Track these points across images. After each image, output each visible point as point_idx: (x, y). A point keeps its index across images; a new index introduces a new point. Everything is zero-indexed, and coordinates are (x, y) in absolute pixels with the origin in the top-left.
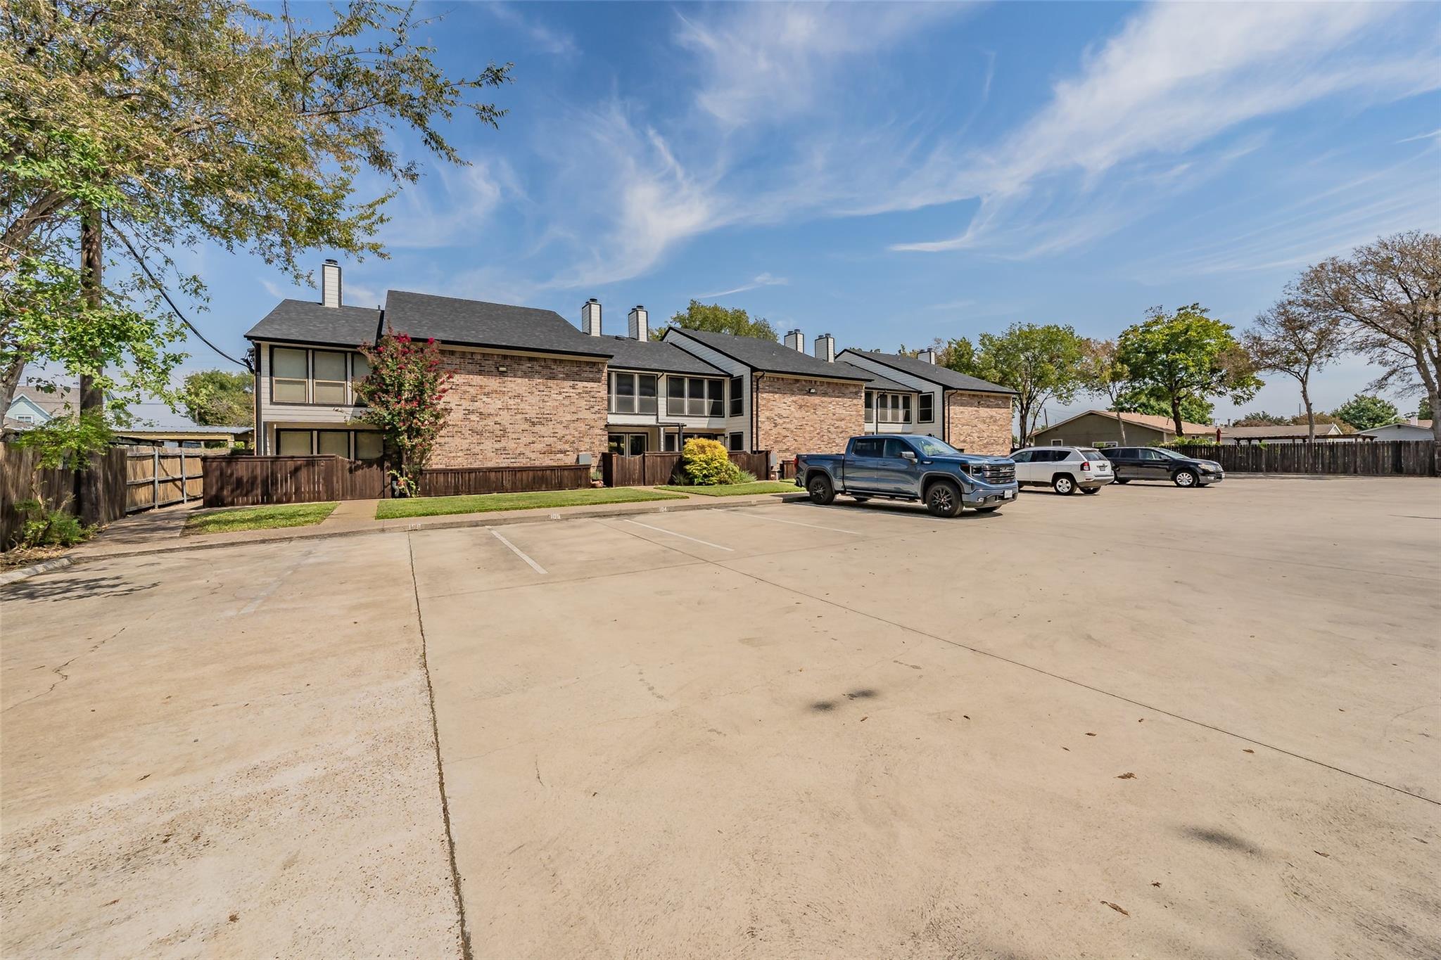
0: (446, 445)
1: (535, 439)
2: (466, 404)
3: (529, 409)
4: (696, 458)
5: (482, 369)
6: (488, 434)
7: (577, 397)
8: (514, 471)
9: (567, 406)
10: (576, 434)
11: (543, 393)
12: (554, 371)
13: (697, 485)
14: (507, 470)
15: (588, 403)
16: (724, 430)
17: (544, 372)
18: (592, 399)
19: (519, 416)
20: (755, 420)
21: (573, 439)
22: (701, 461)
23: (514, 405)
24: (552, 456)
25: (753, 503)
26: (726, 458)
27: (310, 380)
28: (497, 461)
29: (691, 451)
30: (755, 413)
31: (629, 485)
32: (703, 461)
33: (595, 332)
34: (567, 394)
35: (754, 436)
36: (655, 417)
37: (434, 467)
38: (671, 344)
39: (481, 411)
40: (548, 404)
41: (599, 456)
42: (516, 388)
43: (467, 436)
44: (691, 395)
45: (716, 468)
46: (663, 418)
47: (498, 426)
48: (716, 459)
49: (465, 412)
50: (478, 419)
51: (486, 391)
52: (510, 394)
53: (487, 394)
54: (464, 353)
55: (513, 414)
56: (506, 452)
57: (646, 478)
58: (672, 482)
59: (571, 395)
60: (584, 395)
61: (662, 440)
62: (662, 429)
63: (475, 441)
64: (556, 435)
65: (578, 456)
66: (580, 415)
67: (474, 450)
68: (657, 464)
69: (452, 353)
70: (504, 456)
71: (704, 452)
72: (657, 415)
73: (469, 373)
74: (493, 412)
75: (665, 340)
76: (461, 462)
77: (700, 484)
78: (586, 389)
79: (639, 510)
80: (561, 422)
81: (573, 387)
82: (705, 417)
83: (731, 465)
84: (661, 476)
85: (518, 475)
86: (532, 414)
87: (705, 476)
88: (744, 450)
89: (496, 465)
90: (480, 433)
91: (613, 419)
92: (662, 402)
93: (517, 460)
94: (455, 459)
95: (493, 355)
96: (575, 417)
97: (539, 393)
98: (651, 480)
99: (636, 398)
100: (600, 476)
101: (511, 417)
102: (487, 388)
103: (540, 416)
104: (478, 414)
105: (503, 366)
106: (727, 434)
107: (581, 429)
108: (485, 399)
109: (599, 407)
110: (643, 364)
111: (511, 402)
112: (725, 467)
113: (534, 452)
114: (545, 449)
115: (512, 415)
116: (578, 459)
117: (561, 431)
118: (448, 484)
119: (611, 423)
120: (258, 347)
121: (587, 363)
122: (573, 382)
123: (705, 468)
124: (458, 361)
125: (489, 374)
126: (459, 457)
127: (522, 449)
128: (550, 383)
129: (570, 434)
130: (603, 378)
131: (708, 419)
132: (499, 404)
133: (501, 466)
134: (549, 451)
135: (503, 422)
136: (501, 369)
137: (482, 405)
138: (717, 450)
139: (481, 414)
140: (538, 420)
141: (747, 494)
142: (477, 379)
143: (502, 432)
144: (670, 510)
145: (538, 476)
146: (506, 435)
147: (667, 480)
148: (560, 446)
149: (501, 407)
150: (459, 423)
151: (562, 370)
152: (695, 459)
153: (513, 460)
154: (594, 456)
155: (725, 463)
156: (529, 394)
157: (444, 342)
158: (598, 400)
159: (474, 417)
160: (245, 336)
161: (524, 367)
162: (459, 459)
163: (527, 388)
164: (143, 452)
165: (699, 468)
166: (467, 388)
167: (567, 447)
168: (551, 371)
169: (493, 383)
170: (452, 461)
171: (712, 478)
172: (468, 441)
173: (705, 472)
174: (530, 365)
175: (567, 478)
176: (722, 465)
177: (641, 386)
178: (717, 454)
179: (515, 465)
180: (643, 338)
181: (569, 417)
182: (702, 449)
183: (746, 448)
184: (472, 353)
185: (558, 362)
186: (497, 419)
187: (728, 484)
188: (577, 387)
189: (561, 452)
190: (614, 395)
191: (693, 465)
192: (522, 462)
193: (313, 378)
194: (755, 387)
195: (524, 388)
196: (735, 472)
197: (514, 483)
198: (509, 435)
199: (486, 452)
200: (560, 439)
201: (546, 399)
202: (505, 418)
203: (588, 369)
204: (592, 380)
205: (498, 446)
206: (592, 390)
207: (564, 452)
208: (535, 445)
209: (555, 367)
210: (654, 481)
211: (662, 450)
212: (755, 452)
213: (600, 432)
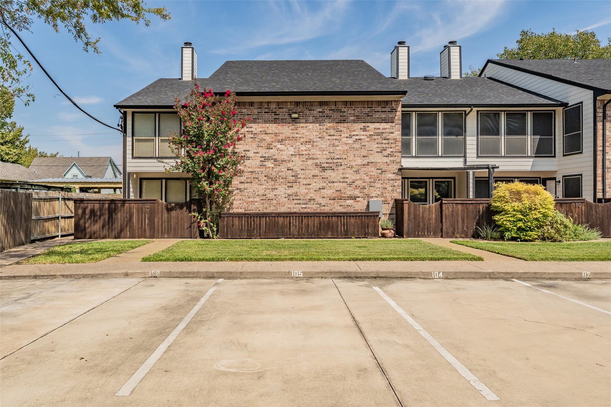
0: (246, 191)
1: (324, 185)
2: (263, 152)
3: (319, 154)
4: (508, 207)
5: (277, 117)
6: (281, 180)
7: (368, 139)
8: (301, 216)
9: (357, 150)
10: (367, 179)
11: (333, 137)
12: (345, 114)
13: (508, 240)
14: (295, 215)
15: (380, 146)
16: (555, 172)
17: (336, 115)
18: (384, 141)
19: (310, 162)
20: (599, 158)
21: (364, 184)
22: (514, 210)
23: (306, 150)
24: (342, 202)
25: (584, 275)
26: (552, 207)
27: (157, 138)
28: (289, 206)
29: (502, 198)
30: (600, 148)
31: (423, 236)
32: (517, 211)
33: (403, 76)
34: (358, 137)
35: (599, 179)
36: (462, 160)
37: (235, 211)
38: (490, 78)
39: (276, 157)
40: (338, 148)
41: (392, 203)
42: (307, 134)
43: (263, 182)
44: (510, 132)
45: (537, 219)
46: (472, 159)
47: (290, 171)
48: (535, 209)
49: (261, 159)
50: (273, 165)
51: (280, 138)
52: (302, 140)
53: (281, 141)
54: (261, 103)
55: (304, 159)
56: (298, 198)
57: (444, 229)
58: (476, 235)
59: (362, 137)
60: (376, 137)
61: (471, 185)
62: (471, 172)
63: (269, 187)
64: (346, 180)
65: (368, 202)
66: (371, 159)
67: (269, 195)
68: (458, 213)
69: (252, 104)
70: (296, 201)
71: (520, 200)
72: (465, 157)
73: (266, 122)
74: (286, 158)
75: (483, 76)
76: (257, 207)
77: (513, 239)
78: (378, 131)
79: (404, 273)
80: (351, 167)
81: (364, 129)
82: (528, 157)
83: (560, 217)
84: (463, 228)
85: (305, 221)
86: (322, 158)
87: (520, 229)
88: (584, 197)
89: (288, 211)
90: (274, 179)
91: (407, 163)
92: (471, 141)
93: (308, 206)
94: (253, 203)
95: (286, 102)
96: (365, 162)
97: (328, 137)
98: (450, 231)
99: (440, 139)
100: (390, 225)
101: (302, 163)
102: (281, 135)
103: (330, 161)
104: (272, 161)
105: (296, 113)
106: (559, 178)
107: (371, 174)
108: (279, 146)
109: (392, 150)
110: (448, 100)
111: (303, 148)
112: (550, 219)
113: (324, 197)
114: (334, 195)
115: (303, 161)
116: (368, 206)
117: (351, 176)
118: (242, 227)
119: (405, 166)
120: (125, 114)
121: (379, 103)
122: (363, 124)
123: (520, 220)
124: (256, 111)
125: (283, 121)
126: (256, 202)
127: (312, 195)
128: (341, 126)
129: (361, 179)
130: (396, 117)
131: (532, 160)
132: (292, 151)
133: (292, 211)
134: (339, 197)
135: (295, 168)
136: (294, 116)
137: (277, 152)
138: (539, 197)
139: (275, 160)
140: (328, 165)
141: (577, 260)
142: (272, 128)
143: (294, 178)
144: (448, 276)
145: (324, 222)
146: (298, 180)
147: (471, 232)
148: (349, 192)
149: (293, 153)
150: (256, 170)
151: (353, 112)
152: (506, 208)
153: (304, 206)
154: (385, 202)
155: (550, 213)
156: (320, 139)
157: (238, 94)
158: (391, 141)
159: (269, 164)
160: (115, 106)
161: (315, 112)
162: (256, 204)
163: (318, 134)
164: (50, 195)
165: (512, 219)
166: (264, 136)
167: (357, 192)
168: (342, 114)
169: (286, 130)
170: (250, 206)
171: (530, 233)
172: (264, 187)
173: (520, 224)
174: (321, 110)
175: (354, 226)
176: (545, 216)
177: (445, 125)
178: (537, 202)
179: (306, 210)
180: (455, 75)
181: (359, 161)
182: (517, 196)
183: (587, 195)
184: (268, 103)
185: (349, 105)
186: (290, 165)
187: (555, 241)
188: (368, 129)
189: (351, 198)
190: (414, 138)
191: (503, 215)
192: (312, 208)
193: (159, 136)
194: (601, 115)
195: (315, 133)
196: (566, 227)
197: (301, 228)
198: (300, 180)
199: (279, 197)
200: (350, 185)
201: (337, 143)
202: (297, 163)
203: (380, 109)
204: (386, 121)
205: (290, 191)
206: (384, 131)
207: (354, 198)
208: (325, 191)
209: (346, 110)
210: (453, 233)
211: (471, 197)
212: (600, 201)
213: (392, 176)
